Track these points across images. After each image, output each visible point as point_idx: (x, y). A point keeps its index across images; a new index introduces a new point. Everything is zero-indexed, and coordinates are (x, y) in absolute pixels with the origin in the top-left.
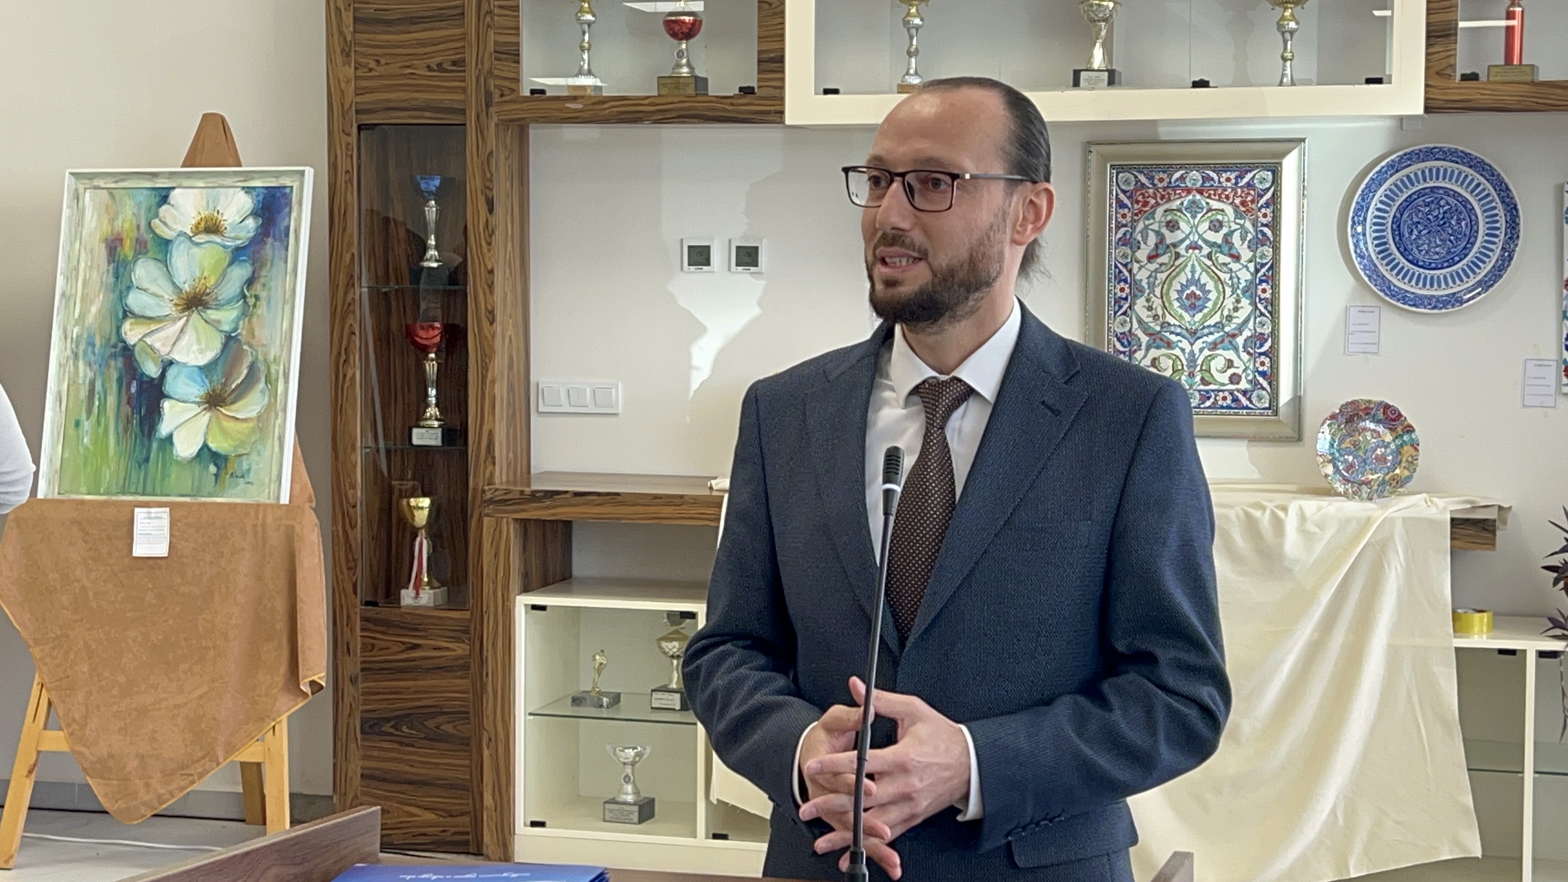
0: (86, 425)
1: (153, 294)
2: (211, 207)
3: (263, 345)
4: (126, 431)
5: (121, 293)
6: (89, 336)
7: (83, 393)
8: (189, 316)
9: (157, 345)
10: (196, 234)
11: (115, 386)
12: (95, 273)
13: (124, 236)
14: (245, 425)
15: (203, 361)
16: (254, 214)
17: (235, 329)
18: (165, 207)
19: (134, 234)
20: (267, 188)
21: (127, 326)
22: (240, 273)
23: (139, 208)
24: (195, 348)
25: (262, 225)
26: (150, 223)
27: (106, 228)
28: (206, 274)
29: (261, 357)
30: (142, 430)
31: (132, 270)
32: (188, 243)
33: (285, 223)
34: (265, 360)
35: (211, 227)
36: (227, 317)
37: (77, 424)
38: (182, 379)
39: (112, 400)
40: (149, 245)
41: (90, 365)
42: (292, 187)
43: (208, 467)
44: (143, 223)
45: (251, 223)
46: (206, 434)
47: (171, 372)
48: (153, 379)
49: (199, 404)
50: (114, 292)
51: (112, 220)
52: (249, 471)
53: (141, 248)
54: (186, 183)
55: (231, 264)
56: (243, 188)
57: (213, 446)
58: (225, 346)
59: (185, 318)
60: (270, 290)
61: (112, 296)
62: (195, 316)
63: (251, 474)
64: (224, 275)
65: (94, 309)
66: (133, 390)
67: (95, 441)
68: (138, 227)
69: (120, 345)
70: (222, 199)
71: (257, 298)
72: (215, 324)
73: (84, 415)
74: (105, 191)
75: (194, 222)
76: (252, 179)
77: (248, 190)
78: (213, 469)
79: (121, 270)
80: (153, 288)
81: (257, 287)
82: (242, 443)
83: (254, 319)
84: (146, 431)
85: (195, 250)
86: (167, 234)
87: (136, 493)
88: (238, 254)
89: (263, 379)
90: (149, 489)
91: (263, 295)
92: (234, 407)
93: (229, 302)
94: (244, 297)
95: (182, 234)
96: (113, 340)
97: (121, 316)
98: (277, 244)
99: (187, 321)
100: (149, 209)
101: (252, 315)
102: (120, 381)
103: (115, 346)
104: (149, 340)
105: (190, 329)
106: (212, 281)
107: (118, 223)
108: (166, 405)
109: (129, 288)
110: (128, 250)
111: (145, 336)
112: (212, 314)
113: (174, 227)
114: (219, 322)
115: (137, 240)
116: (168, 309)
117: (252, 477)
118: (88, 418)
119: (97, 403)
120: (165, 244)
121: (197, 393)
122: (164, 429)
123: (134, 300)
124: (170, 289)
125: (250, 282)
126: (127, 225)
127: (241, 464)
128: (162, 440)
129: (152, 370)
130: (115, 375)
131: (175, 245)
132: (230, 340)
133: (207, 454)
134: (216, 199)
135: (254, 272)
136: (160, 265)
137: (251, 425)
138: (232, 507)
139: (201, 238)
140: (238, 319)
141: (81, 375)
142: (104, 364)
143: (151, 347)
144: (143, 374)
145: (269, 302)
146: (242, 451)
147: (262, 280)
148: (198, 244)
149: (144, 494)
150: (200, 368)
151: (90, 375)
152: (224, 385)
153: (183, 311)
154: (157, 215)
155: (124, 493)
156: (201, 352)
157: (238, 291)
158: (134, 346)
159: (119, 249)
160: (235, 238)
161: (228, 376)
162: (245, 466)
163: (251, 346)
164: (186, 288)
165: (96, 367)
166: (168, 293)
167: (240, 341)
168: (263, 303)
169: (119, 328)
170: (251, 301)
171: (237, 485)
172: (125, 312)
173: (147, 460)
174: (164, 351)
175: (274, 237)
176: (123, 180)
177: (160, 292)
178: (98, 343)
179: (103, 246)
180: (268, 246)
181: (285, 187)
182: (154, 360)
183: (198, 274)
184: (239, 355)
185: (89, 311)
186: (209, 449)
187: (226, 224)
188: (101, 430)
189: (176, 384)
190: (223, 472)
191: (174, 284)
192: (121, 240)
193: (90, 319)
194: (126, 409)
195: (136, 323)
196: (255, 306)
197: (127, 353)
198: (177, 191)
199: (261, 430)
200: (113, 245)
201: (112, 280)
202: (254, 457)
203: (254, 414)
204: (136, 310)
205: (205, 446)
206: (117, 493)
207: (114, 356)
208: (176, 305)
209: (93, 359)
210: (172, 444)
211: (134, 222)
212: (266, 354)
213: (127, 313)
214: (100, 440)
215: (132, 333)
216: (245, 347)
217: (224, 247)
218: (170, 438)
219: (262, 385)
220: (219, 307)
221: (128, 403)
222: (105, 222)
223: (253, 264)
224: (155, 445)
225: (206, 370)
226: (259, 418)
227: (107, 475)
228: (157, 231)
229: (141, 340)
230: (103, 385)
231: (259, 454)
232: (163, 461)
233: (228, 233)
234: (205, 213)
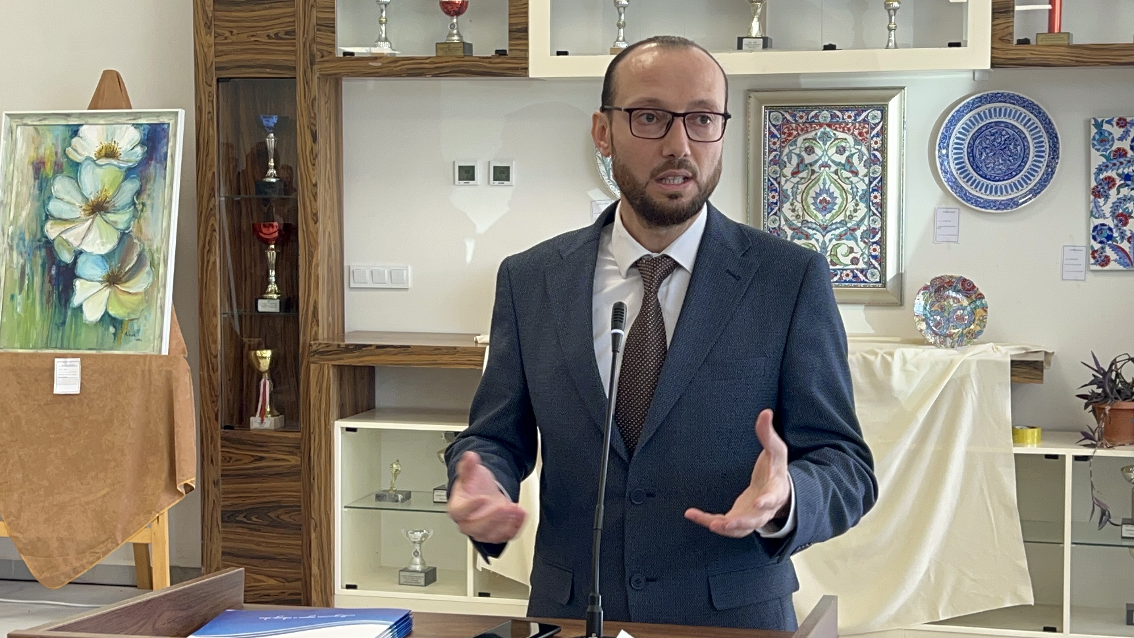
0: (19, 298)
1: (68, 202)
2: (110, 138)
3: (148, 240)
4: (48, 302)
5: (44, 201)
6: (21, 233)
7: (17, 275)
8: (94, 218)
9: (71, 240)
10: (98, 159)
11: (40, 269)
12: (25, 188)
13: (46, 160)
14: (135, 298)
15: (104, 251)
16: (142, 143)
17: (128, 228)
18: (75, 140)
19: (53, 159)
20: (150, 124)
21: (48, 226)
22: (131, 186)
23: (57, 139)
24: (98, 241)
25: (147, 152)
26: (65, 151)
27: (32, 154)
28: (106, 188)
29: (147, 248)
30: (60, 301)
31: (52, 184)
32: (92, 164)
33: (164, 150)
34: (150, 250)
35: (110, 153)
36: (122, 219)
37: (12, 297)
38: (89, 264)
39: (37, 280)
40: (64, 167)
41: (21, 254)
42: (169, 124)
43: (108, 328)
44: (60, 151)
45: (139, 150)
46: (107, 305)
47: (81, 259)
48: (67, 265)
49: (101, 282)
50: (38, 200)
51: (37, 149)
52: (138, 331)
53: (58, 169)
54: (91, 121)
55: (125, 179)
56: (133, 125)
57: (112, 313)
58: (121, 240)
59: (91, 220)
60: (153, 199)
61: (37, 204)
62: (98, 218)
63: (140, 333)
64: (119, 188)
65: (24, 214)
66: (53, 272)
67: (25, 310)
68: (56, 154)
69: (44, 240)
70: (118, 131)
71: (144, 205)
72: (113, 224)
73: (17, 291)
74: (32, 127)
75: (97, 149)
76: (140, 118)
77: (137, 126)
78: (112, 330)
79: (44, 185)
80: (67, 198)
81: (144, 197)
82: (133, 311)
83: (142, 221)
84: (63, 302)
85: (98, 170)
86: (78, 158)
87: (56, 348)
88: (129, 173)
89: (149, 264)
90: (65, 344)
91: (148, 203)
92: (127, 284)
93: (123, 208)
94: (134, 204)
95: (88, 158)
96: (39, 236)
97: (44, 218)
98: (158, 165)
99: (93, 222)
100: (64, 140)
101: (140, 217)
102: (43, 266)
103: (39, 241)
104: (64, 236)
105: (94, 228)
106: (110, 193)
107: (42, 151)
108: (78, 283)
109: (49, 198)
110: (48, 170)
111: (62, 232)
112: (111, 217)
113: (83, 153)
114: (116, 222)
115: (55, 163)
116: (79, 213)
117: (140, 336)
118: (20, 294)
119: (27, 282)
120: (76, 166)
121: (100, 274)
122: (76, 301)
123: (53, 207)
124: (80, 198)
125: (139, 193)
126: (48, 152)
127: (132, 325)
128: (74, 309)
129: (67, 258)
130: (40, 262)
131: (84, 166)
132: (124, 236)
133: (107, 319)
134: (113, 134)
135: (141, 186)
136: (73, 181)
137: (139, 297)
138: (127, 357)
139: (103, 161)
140: (129, 221)
141: (15, 261)
142: (31, 255)
143: (67, 241)
144: (60, 261)
145: (153, 208)
146: (133, 317)
147: (148, 192)
148: (100, 166)
149: (62, 348)
150: (102, 256)
151: (21, 261)
152: (120, 268)
153: (90, 215)
154: (70, 145)
155: (47, 348)
156: (103, 244)
157: (130, 200)
158: (54, 240)
159: (42, 170)
160: (127, 161)
161: (123, 261)
162: (136, 328)
163: (139, 240)
164: (92, 198)
165: (26, 255)
166: (78, 201)
167: (131, 236)
168: (148, 208)
169: (42, 228)
170: (139, 207)
171: (130, 341)
172: (47, 215)
173: (64, 323)
174: (75, 243)
175: (156, 160)
176: (44, 119)
177: (72, 201)
178: (27, 237)
179: (31, 168)
180: (152, 168)
181: (164, 124)
182: (69, 251)
183: (100, 188)
184: (132, 245)
185: (20, 215)
186: (109, 316)
187: (120, 151)
188: (30, 301)
189: (84, 268)
190: (119, 332)
191: (83, 195)
192: (44, 163)
193: (21, 220)
194: (48, 286)
195: (55, 224)
196: (142, 211)
197: (48, 245)
198: (84, 127)
199: (147, 301)
200: (38, 167)
201: (37, 192)
202: (142, 321)
203: (141, 290)
204: (56, 214)
205: (106, 313)
206: (42, 348)
207: (39, 248)
208: (84, 210)
209: (23, 250)
210: (82, 311)
211: (53, 150)
212: (150, 246)
213: (48, 216)
214: (29, 309)
215: (52, 231)
216: (135, 241)
217: (120, 168)
218: (80, 307)
219: (148, 268)
220: (116, 211)
221: (50, 282)
222: (32, 150)
223: (141, 180)
224: (69, 313)
225: (107, 257)
226: (146, 292)
227: (34, 335)
228: (71, 156)
229: (59, 235)
230: (31, 269)
231: (146, 319)
232: (75, 324)
233: (122, 157)
234: (105, 143)
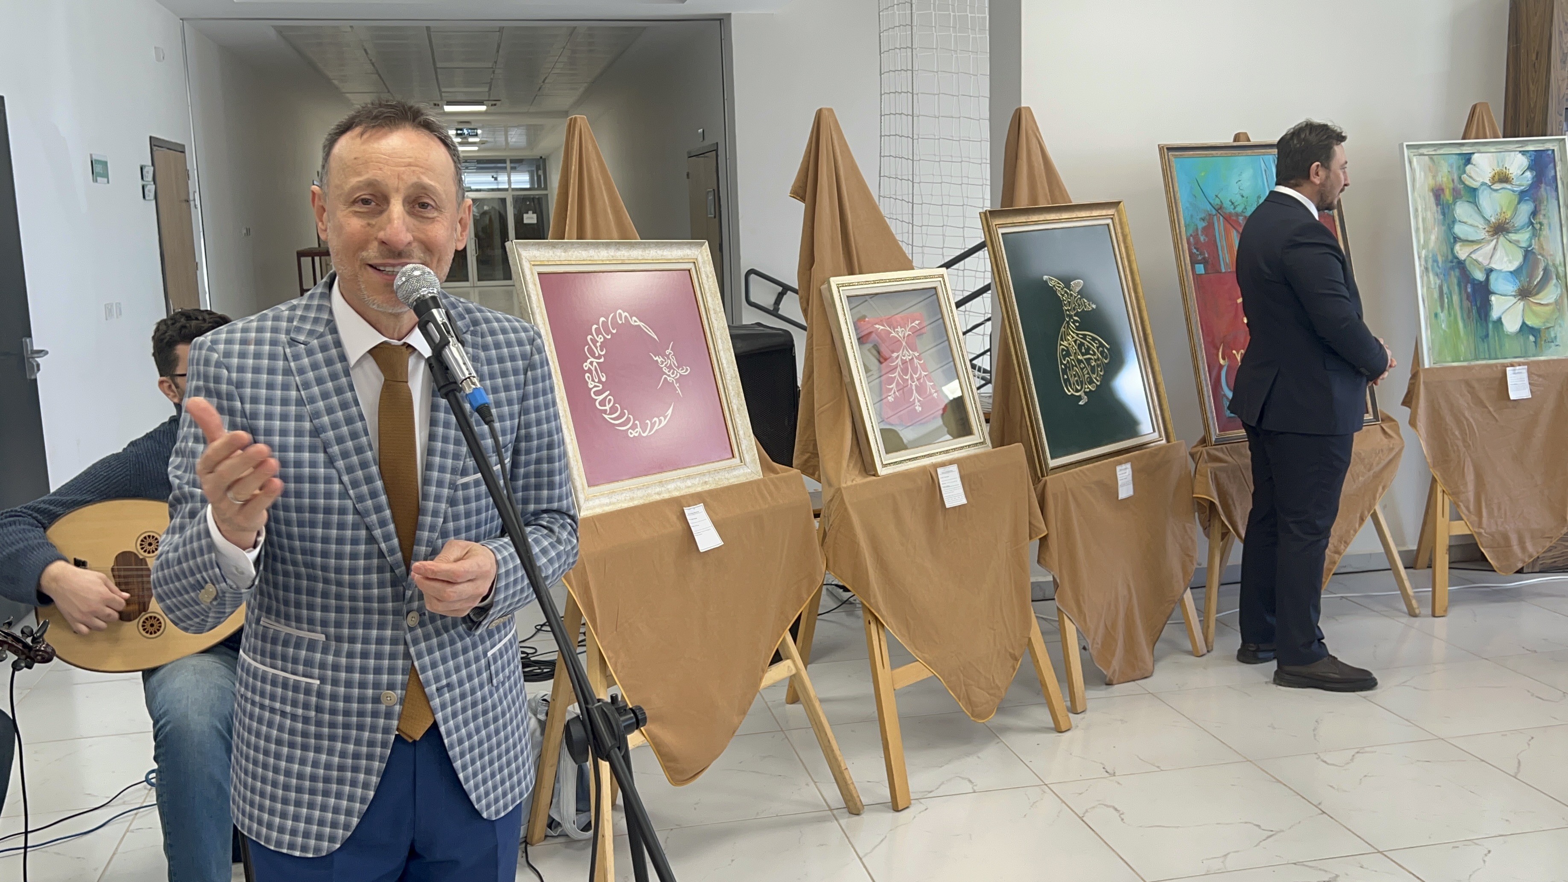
0: (1442, 316)
1: (1471, 225)
2: (1501, 165)
3: (1551, 255)
4: (1469, 318)
5: (1449, 225)
6: (1433, 256)
7: (1436, 295)
8: (1498, 239)
9: (1480, 259)
10: (1493, 184)
11: (1456, 288)
12: (1429, 213)
13: (1444, 187)
14: (1547, 308)
15: (1512, 267)
16: (1530, 168)
17: (1530, 246)
18: (1469, 167)
19: (1451, 186)
20: (1536, 151)
21: (1457, 247)
22: (1526, 208)
23: (1451, 167)
24: (1505, 259)
25: (1536, 176)
26: (1460, 178)
27: (1431, 182)
28: (1504, 210)
29: (1550, 263)
30: (1480, 316)
31: (1453, 210)
32: (1489, 190)
33: (1553, 173)
34: (1554, 264)
35: (1503, 178)
36: (1523, 237)
37: (1436, 315)
38: (1500, 280)
39: (1456, 298)
40: (1462, 193)
41: (1437, 275)
42: (1553, 151)
43: (1528, 338)
44: (1456, 177)
45: (1528, 174)
46: (1523, 316)
47: (1493, 277)
48: (1481, 282)
49: (1515, 296)
50: (1443, 225)
51: (1434, 177)
52: (1556, 337)
53: (1457, 195)
54: (1483, 149)
55: (1519, 203)
56: (1520, 152)
57: (1529, 323)
58: (1525, 257)
59: (1495, 241)
60: (1549, 218)
61: (1443, 228)
62: (1502, 238)
63: (1558, 339)
64: (1516, 209)
65: (1433, 237)
66: (1469, 290)
67: (1449, 327)
68: (1453, 181)
69: (1455, 260)
70: (1507, 158)
71: (1541, 224)
72: (1516, 243)
73: (1439, 310)
74: (1427, 157)
75: (1491, 175)
76: (1527, 145)
77: (1524, 153)
78: (1532, 338)
79: (1446, 211)
80: (1470, 221)
81: (1540, 218)
82: (1547, 321)
83: (1542, 238)
84: (1483, 316)
85: (1495, 194)
86: (1474, 185)
87: (1485, 359)
88: (1523, 195)
89: (1554, 277)
90: (1493, 355)
91: (1545, 222)
92: (1538, 296)
93: (1522, 228)
94: (1532, 224)
95: (1483, 184)
96: (1450, 257)
97: (1452, 241)
98: (1548, 188)
99: (1497, 242)
100: (1459, 168)
101: (1540, 235)
102: (1459, 285)
103: (1452, 262)
104: (1473, 256)
105: (1499, 247)
106: (1509, 215)
107: (1439, 179)
108: (1493, 298)
109: (1454, 222)
110: (1448, 196)
111: (1471, 253)
112: (1513, 237)
113: (1478, 179)
114: (1518, 241)
115: (1454, 189)
116: (1483, 235)
117: (1558, 342)
118: (1442, 311)
119: (1446, 300)
120: (1473, 191)
121: (1512, 289)
122: (1495, 315)
123: (1458, 229)
124: (1482, 221)
125: (1534, 214)
126: (1445, 179)
127: (1550, 333)
128: (1494, 322)
129: (1480, 276)
130: (1455, 281)
131: (1480, 191)
132: (1528, 253)
133: (1525, 329)
134: (1503, 160)
135: (1535, 207)
136: (1473, 206)
137: (1551, 307)
138: (1548, 361)
139: (1497, 186)
140: (1531, 239)
141: (1432, 282)
142: (1445, 275)
143: (1476, 260)
144: (1474, 279)
145: (1550, 226)
146: (1549, 325)
147: (1543, 212)
148: (1496, 190)
149: (1490, 359)
150: (1511, 272)
151: (1438, 282)
152: (1530, 282)
153: (1493, 235)
154: (1464, 172)
155: (1477, 359)
156: (1510, 262)
157: (1527, 220)
158: (1465, 260)
159: (1442, 196)
160: (1520, 186)
161: (1531, 276)
162: (1553, 335)
163: (1543, 256)
164: (1493, 220)
165: (1442, 276)
166: (1481, 224)
167: (1534, 253)
168: (1546, 227)
169: (1452, 250)
170: (1538, 226)
171: (1550, 347)
172: (1454, 238)
173: (1487, 336)
174: (1485, 263)
175: (1546, 184)
176: (1440, 149)
177: (1476, 224)
178: (1440, 259)
179: (1431, 194)
180: (1542, 189)
181: (1548, 150)
182: (1480, 270)
183: (1499, 210)
184: (1536, 263)
185: (1430, 239)
186: (1527, 326)
187: (1513, 176)
188: (1452, 318)
189: (1496, 284)
190: (1539, 340)
191: (1484, 217)
192: (1443, 190)
193: (1432, 244)
194: (1467, 304)
195: (1463, 245)
196: (1540, 229)
197: (1461, 265)
198: (1476, 155)
199: (1559, 310)
200: (1438, 193)
201: (1441, 217)
202: (1557, 328)
203: (1552, 301)
204: (1462, 236)
205: (1524, 324)
206: (1472, 360)
207: (1452, 268)
208: (1488, 231)
209: (1438, 271)
210: (1502, 324)
211: (1450, 178)
212: (1553, 261)
213: (1456, 239)
214: (1453, 324)
215: (1462, 252)
216: (1539, 257)
217: (1513, 191)
218: (1500, 320)
219: (1554, 281)
220: (1516, 231)
221: (1468, 299)
222: (1430, 178)
223: (1534, 202)
224: (1490, 326)
225: (1516, 273)
226: (1556, 302)
227: (1462, 349)
228: (1467, 183)
229: (1468, 256)
230: (1448, 288)
231: (1560, 326)
232: (1498, 335)
233: (1514, 182)
234: (1497, 170)
